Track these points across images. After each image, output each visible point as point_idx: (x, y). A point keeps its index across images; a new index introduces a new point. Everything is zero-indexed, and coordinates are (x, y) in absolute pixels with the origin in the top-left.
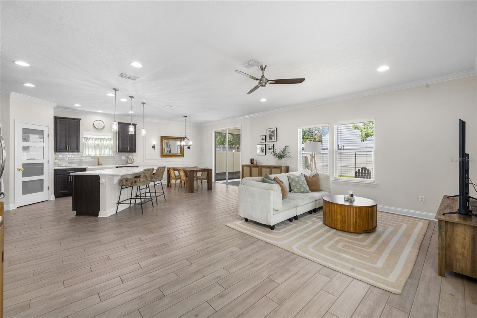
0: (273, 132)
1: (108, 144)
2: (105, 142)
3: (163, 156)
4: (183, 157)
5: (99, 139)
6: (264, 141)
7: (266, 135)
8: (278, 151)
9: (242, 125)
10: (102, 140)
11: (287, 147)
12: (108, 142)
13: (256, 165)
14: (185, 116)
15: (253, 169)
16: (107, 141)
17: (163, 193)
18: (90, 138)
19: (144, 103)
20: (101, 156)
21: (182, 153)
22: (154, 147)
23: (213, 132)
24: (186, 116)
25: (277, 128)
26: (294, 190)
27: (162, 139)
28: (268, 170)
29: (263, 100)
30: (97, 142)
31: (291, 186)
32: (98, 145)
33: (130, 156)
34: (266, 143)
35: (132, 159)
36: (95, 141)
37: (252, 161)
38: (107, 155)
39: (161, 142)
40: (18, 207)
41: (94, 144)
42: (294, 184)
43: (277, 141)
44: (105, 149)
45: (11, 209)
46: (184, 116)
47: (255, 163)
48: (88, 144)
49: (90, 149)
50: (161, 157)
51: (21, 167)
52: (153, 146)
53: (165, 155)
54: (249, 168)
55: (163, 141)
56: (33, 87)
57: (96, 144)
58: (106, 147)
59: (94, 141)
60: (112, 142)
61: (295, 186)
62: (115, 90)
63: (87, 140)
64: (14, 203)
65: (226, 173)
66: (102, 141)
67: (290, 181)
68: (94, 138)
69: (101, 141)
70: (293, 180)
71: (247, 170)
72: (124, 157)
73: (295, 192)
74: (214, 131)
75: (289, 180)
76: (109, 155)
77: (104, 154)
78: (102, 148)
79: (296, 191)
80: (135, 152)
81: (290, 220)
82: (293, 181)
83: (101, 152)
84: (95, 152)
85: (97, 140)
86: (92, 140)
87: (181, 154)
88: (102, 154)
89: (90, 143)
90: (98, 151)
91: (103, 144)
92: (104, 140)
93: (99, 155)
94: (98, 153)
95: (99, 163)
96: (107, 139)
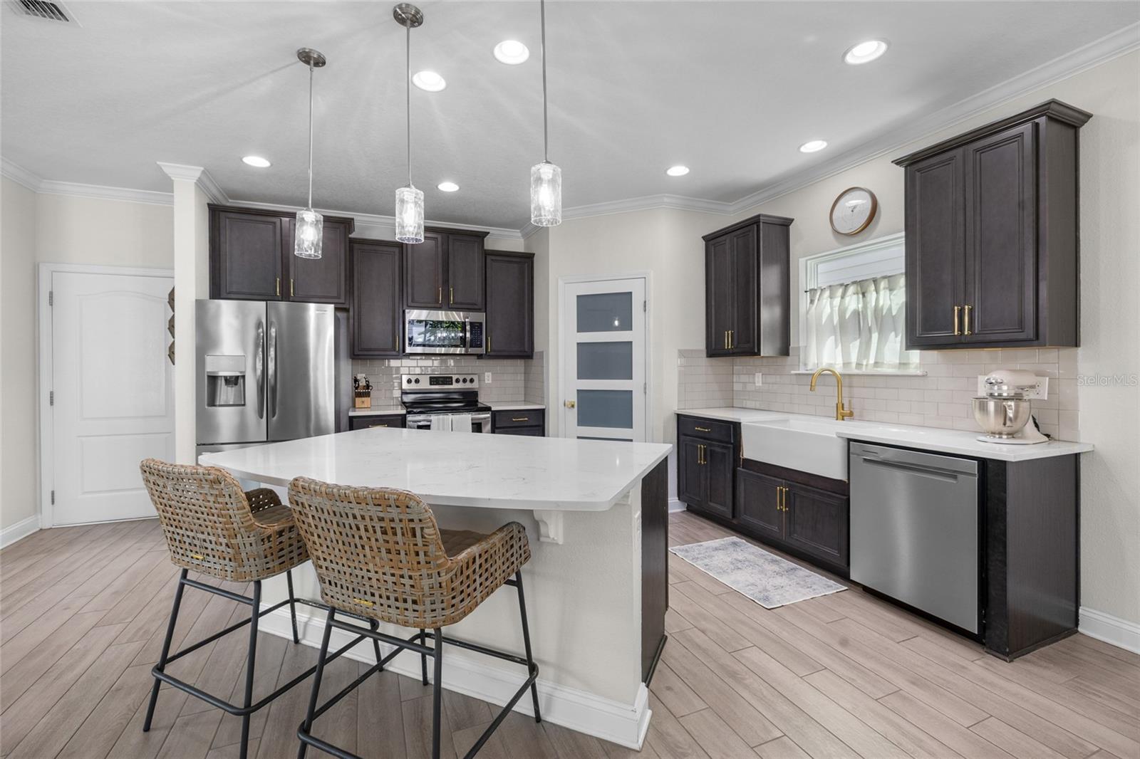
1: (901, 305)
2: (884, 294)
10: (870, 286)
12: (901, 295)
16: (891, 290)
18: (822, 291)
20: (864, 371)
30: (853, 302)
36: (843, 297)
38: (893, 366)
41: (842, 312)
49: (826, 341)
51: (575, 399)
59: (837, 301)
63: (812, 301)
66: (872, 296)
69: (864, 294)
77: (876, 363)
78: (870, 330)
83: (864, 351)
84: (846, 353)
86: (833, 298)
88: (872, 361)
89: (827, 310)
90: (855, 347)
91: (877, 310)
92: (883, 284)
93: (859, 365)
94: (854, 359)
95: (840, 407)
96: (891, 279)
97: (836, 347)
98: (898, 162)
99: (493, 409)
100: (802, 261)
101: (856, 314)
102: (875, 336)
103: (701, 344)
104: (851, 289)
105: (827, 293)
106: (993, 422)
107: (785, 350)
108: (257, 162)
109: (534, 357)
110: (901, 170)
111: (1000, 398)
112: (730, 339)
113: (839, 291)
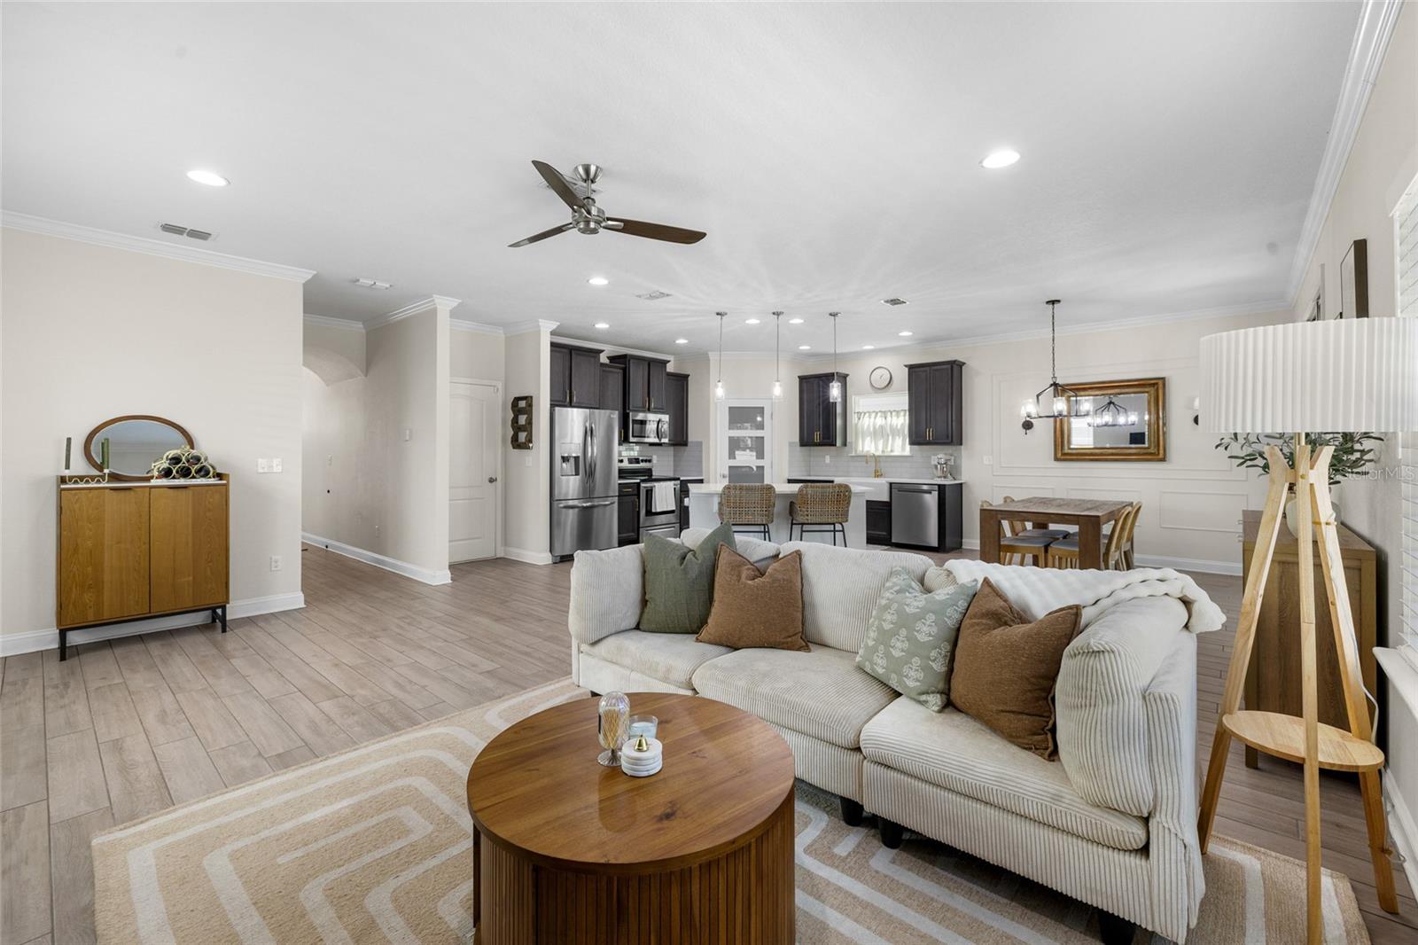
2: (894, 418)
3: (1062, 455)
4: (1164, 460)
5: (882, 414)
10: (888, 414)
12: (901, 420)
14: (1053, 302)
16: (898, 417)
18: (865, 413)
19: (835, 315)
20: (886, 454)
21: (1158, 446)
22: (1027, 425)
24: (1059, 301)
30: (880, 421)
33: (951, 453)
36: (875, 418)
41: (874, 425)
44: (893, 438)
46: (1048, 302)
48: (863, 428)
49: (867, 439)
50: (1056, 459)
51: (726, 472)
52: (1024, 423)
53: (1074, 451)
56: (684, 344)
57: (877, 427)
58: (896, 432)
59: (872, 419)
63: (859, 418)
66: (889, 418)
68: (873, 412)
69: (885, 418)
76: (900, 451)
77: (892, 451)
78: (888, 436)
83: (885, 444)
84: (876, 445)
86: (870, 418)
88: (889, 449)
89: (867, 424)
90: (881, 443)
91: (893, 426)
92: (894, 414)
93: (883, 451)
94: (880, 448)
95: (876, 471)
96: (898, 412)
97: (872, 442)
98: (906, 366)
99: (681, 479)
100: (853, 397)
101: (881, 427)
102: (890, 438)
103: (797, 439)
104: (879, 414)
105: (867, 414)
106: (939, 473)
107: (845, 444)
108: (602, 326)
109: (689, 444)
110: (907, 369)
111: (941, 464)
112: (817, 437)
113: (873, 415)
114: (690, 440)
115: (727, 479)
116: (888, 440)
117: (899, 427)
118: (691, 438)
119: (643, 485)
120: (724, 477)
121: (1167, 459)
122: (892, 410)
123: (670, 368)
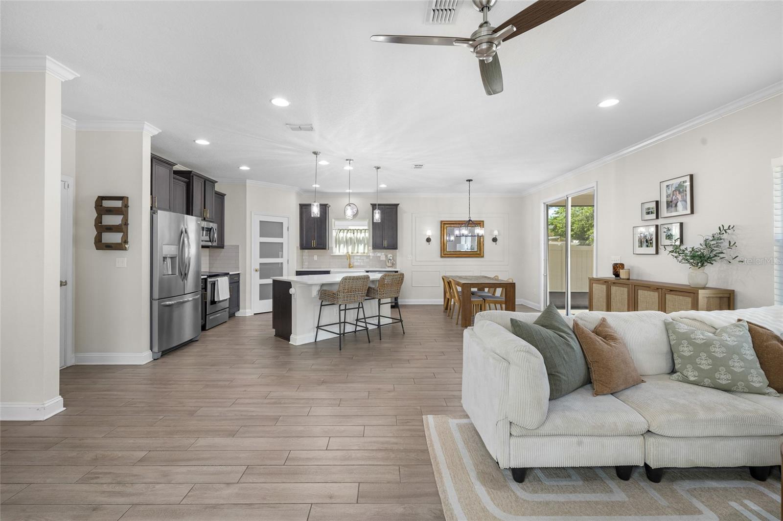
0: (680, 189)
1: (363, 237)
2: (359, 234)
3: (444, 254)
4: (483, 257)
5: (352, 231)
6: (654, 216)
7: (659, 199)
8: (694, 242)
9: (597, 182)
10: (355, 231)
11: (722, 230)
12: (363, 235)
13: (629, 279)
14: (469, 181)
15: (614, 289)
16: (361, 233)
17: (401, 320)
19: (378, 168)
20: (354, 254)
21: (480, 250)
22: (428, 240)
23: (542, 205)
24: (472, 180)
25: (691, 176)
26: (685, 373)
27: (442, 226)
28: (655, 296)
29: (609, 103)
30: (350, 235)
31: (675, 356)
32: (351, 238)
33: (390, 254)
34: (659, 222)
35: (391, 260)
36: (347, 233)
37: (617, 268)
38: (362, 253)
39: (441, 230)
40: (255, 314)
42: (686, 350)
43: (692, 212)
44: (360, 245)
45: (247, 315)
46: (467, 181)
47: (623, 274)
48: (339, 238)
49: (342, 246)
50: (442, 257)
51: (258, 267)
52: (428, 238)
53: (449, 253)
54: (604, 287)
55: (445, 230)
57: (348, 238)
58: (359, 241)
59: (345, 233)
60: (367, 235)
61: (691, 360)
62: (315, 153)
63: (337, 233)
64: (251, 308)
65: (565, 292)
66: (355, 234)
67: (671, 338)
68: (346, 229)
69: (354, 233)
70: (686, 337)
71: (599, 291)
72: (382, 255)
73: (686, 380)
74: (544, 203)
75: (668, 337)
76: (364, 253)
77: (357, 253)
78: (355, 243)
79: (692, 379)
80: (396, 248)
81: (623, 473)
82: (685, 342)
83: (353, 249)
84: (347, 249)
85: (349, 231)
86: (344, 233)
87: (478, 253)
88: (356, 252)
89: (342, 236)
90: (350, 248)
91: (357, 238)
92: (358, 231)
94: (350, 251)
95: (349, 265)
96: (361, 230)
97: (344, 246)
98: (370, 203)
99: (230, 274)
100: (333, 220)
102: (356, 245)
103: (298, 245)
105: (342, 231)
109: (228, 247)
110: (371, 206)
112: (314, 243)
113: (346, 231)
114: (225, 244)
115: (259, 272)
116: (355, 247)
117: (361, 239)
118: (227, 242)
119: (209, 280)
120: (256, 271)
121: (484, 256)
122: (357, 229)
123: (218, 188)
